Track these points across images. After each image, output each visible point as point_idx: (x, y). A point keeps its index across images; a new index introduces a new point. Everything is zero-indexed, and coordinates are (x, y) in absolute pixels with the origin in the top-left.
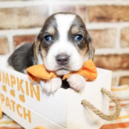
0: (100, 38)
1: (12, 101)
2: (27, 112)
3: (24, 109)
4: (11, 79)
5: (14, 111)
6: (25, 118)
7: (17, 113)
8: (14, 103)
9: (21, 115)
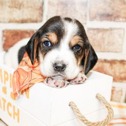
0: (103, 39)
1: (3, 99)
2: (16, 111)
3: (14, 107)
4: (5, 76)
5: (4, 110)
6: (14, 118)
7: (7, 112)
8: (5, 101)
9: (10, 115)
